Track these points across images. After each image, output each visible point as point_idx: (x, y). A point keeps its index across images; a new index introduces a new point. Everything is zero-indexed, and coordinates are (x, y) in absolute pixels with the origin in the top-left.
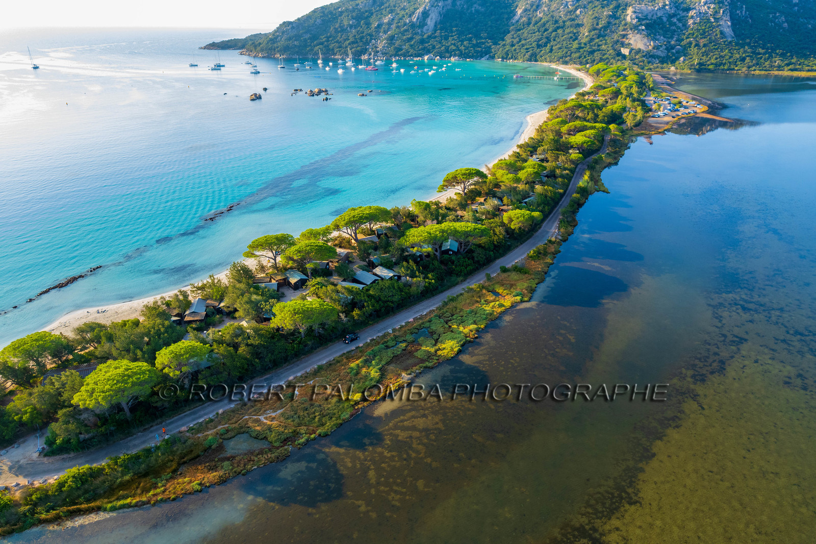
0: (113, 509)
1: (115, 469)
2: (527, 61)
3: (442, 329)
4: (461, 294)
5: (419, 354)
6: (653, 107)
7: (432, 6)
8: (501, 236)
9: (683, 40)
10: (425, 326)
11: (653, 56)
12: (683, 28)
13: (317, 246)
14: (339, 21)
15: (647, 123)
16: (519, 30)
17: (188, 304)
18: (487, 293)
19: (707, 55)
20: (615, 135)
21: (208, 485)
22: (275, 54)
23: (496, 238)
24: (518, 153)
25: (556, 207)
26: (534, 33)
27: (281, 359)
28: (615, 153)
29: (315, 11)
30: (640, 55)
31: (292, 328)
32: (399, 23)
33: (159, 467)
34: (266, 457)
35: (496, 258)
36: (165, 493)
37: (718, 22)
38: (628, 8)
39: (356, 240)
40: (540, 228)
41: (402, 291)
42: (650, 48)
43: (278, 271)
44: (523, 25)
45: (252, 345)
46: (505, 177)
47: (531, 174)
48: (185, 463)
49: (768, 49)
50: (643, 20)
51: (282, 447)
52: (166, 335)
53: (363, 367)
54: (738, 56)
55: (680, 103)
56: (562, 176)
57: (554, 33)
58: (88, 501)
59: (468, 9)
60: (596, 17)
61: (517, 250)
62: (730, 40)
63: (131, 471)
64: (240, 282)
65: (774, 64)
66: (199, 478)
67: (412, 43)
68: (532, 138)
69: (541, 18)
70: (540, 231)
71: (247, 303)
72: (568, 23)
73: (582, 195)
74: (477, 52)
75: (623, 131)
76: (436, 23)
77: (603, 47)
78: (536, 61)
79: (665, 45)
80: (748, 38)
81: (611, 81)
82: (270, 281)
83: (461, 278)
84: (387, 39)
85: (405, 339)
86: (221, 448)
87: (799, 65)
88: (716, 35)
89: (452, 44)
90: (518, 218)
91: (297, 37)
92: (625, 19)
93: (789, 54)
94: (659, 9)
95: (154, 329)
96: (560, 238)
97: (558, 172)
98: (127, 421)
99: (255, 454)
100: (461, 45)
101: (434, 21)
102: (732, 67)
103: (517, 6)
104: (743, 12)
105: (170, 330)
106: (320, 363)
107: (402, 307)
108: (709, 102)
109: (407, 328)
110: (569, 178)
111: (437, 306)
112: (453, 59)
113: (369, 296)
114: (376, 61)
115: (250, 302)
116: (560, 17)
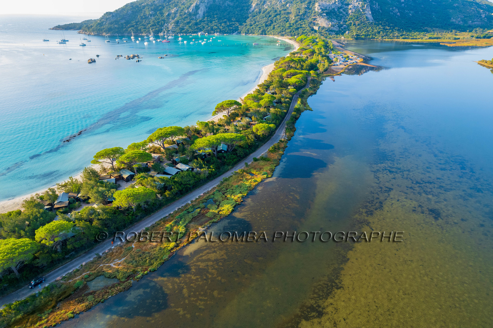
1: (10, 312)
2: (260, 34)
3: (221, 199)
4: (231, 176)
5: (208, 215)
6: (334, 60)
7: (201, 2)
8: (252, 140)
9: (347, 21)
10: (211, 197)
11: (331, 31)
12: (346, 15)
13: (139, 153)
14: (143, 12)
15: (331, 69)
16: (254, 16)
17: (56, 197)
18: (247, 175)
19: (360, 30)
20: (313, 77)
21: (78, 312)
22: (103, 33)
23: (249, 141)
24: (259, 90)
25: (283, 121)
26: (263, 18)
27: (121, 226)
28: (314, 87)
29: (127, 5)
30: (324, 30)
31: (127, 206)
32: (181, 12)
33: (43, 306)
34: (117, 289)
35: (250, 153)
36: (48, 323)
37: (364, 12)
38: (315, 3)
39: (164, 148)
40: (274, 133)
41: (195, 177)
42: (330, 26)
43: (115, 171)
44: (257, 13)
45: (101, 219)
46: (252, 104)
47: (267, 102)
48: (61, 300)
49: (391, 27)
50: (325, 10)
51: (126, 281)
52: (41, 218)
53: (174, 226)
54: (376, 31)
55: (348, 57)
56: (285, 102)
57: (275, 18)
59: (223, 4)
60: (298, 9)
61: (262, 148)
62: (371, 22)
63: (21, 312)
64: (90, 180)
65: (394, 35)
66: (72, 309)
67: (190, 25)
68: (266, 81)
69: (267, 9)
70: (275, 135)
71: (96, 192)
72: (282, 12)
73: (297, 113)
74: (230, 30)
75: (318, 75)
76: (204, 12)
77: (304, 26)
78: (265, 34)
79: (338, 24)
80: (380, 21)
81: (309, 45)
82: (110, 178)
83: (230, 167)
84: (174, 23)
85: (199, 206)
86: (86, 287)
87: (407, 35)
88: (364, 19)
89: (214, 25)
90: (261, 129)
91: (116, 22)
92: (314, 10)
93: (401, 30)
94: (333, 4)
95: (32, 215)
96: (287, 138)
97: (283, 100)
98: (17, 279)
99: (109, 288)
100: (220, 25)
101: (203, 11)
102: (374, 36)
103: (252, 2)
104: (376, 6)
105: (44, 215)
106: (147, 227)
107: (196, 187)
108: (364, 56)
109: (200, 200)
110: (290, 103)
111: (217, 184)
112: (216, 34)
113: (175, 182)
114: (169, 36)
115: (98, 192)
116: (278, 8)
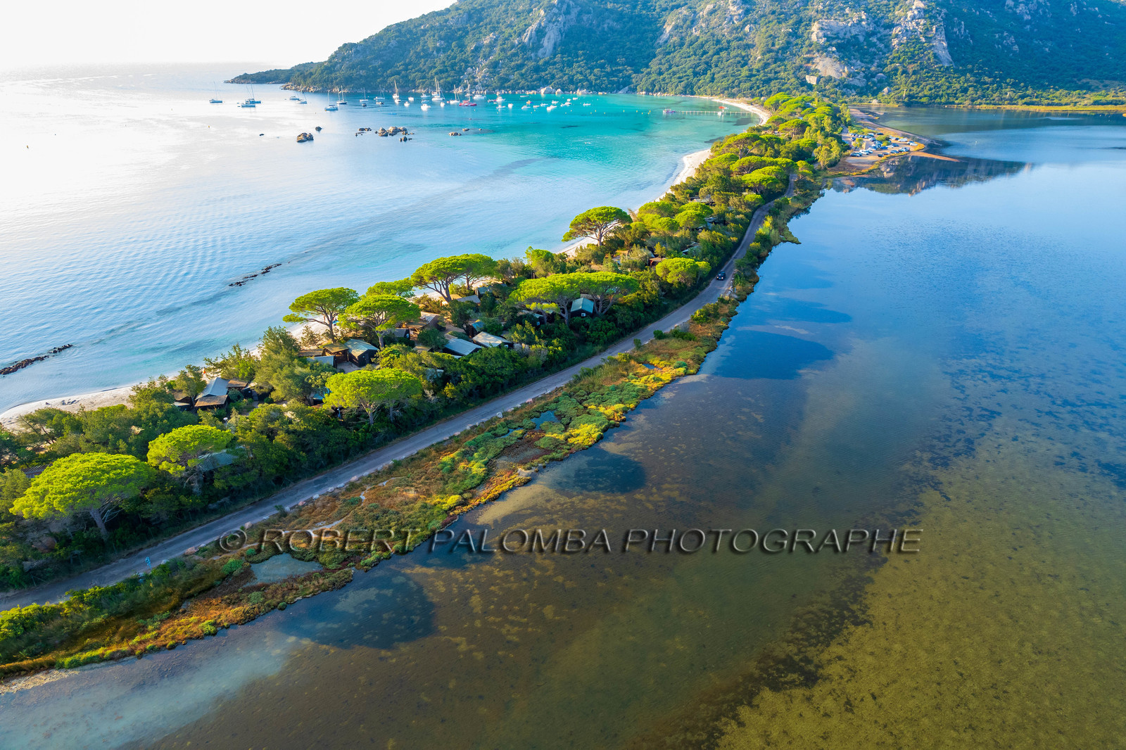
0: (75, 665)
1: (80, 609)
2: (681, 93)
3: (574, 411)
4: (600, 366)
5: (542, 443)
6: (853, 143)
7: (550, 22)
8: (654, 292)
9: (886, 65)
10: (549, 407)
11: (848, 86)
12: (885, 50)
13: (390, 300)
14: (421, 43)
15: (845, 164)
16: (669, 53)
17: (203, 386)
18: (637, 365)
19: (918, 85)
20: (804, 175)
21: (225, 624)
22: (333, 88)
23: (646, 295)
24: (673, 195)
25: (728, 260)
26: (689, 57)
27: (339, 453)
28: (805, 196)
29: (387, 30)
30: (831, 84)
31: (355, 406)
32: (504, 44)
33: (150, 603)
34: (316, 583)
35: (647, 323)
36: (159, 639)
37: (930, 42)
38: (812, 24)
39: (448, 299)
40: (707, 285)
41: (516, 362)
42: (844, 75)
43: (334, 341)
44: (674, 47)
45: (294, 432)
46: (657, 221)
47: (692, 218)
48: (191, 596)
49: (995, 77)
50: (834, 39)
51: (340, 569)
52: (165, 421)
53: (461, 461)
54: (958, 86)
55: (888, 139)
56: (735, 221)
57: (716, 57)
58: (34, 655)
59: (598, 26)
60: (771, 36)
61: (676, 313)
62: (946, 65)
63: (105, 611)
64: (276, 352)
65: (1004, 96)
66: (213, 616)
67: (523, 71)
68: (691, 178)
69: (698, 38)
70: (707, 289)
71: (288, 377)
72: (734, 44)
73: (763, 245)
74: (612, 83)
75: (814, 172)
76: (555, 44)
77: (782, 74)
78: (693, 93)
79: (864, 72)
80: (970, 63)
81: (795, 113)
82: (324, 354)
83: (600, 347)
84: (488, 66)
85: (521, 425)
86: (247, 574)
87: (1037, 97)
88: (929, 59)
89: (577, 72)
90: (677, 268)
91: (363, 64)
92: (809, 38)
93: (1022, 84)
94: (853, 25)
95: (147, 413)
96: (736, 297)
97: (729, 216)
98: (101, 543)
99: (299, 580)
100: (591, 73)
101: (553, 42)
102: (951, 99)
103: (665, 22)
104: (961, 29)
105: (172, 416)
106: (398, 459)
107: (516, 384)
108: (927, 140)
109: (524, 411)
110: (746, 225)
111: (567, 382)
112: (579, 92)
113: (469, 367)
114: (474, 95)
115: (292, 376)
116: (724, 36)
